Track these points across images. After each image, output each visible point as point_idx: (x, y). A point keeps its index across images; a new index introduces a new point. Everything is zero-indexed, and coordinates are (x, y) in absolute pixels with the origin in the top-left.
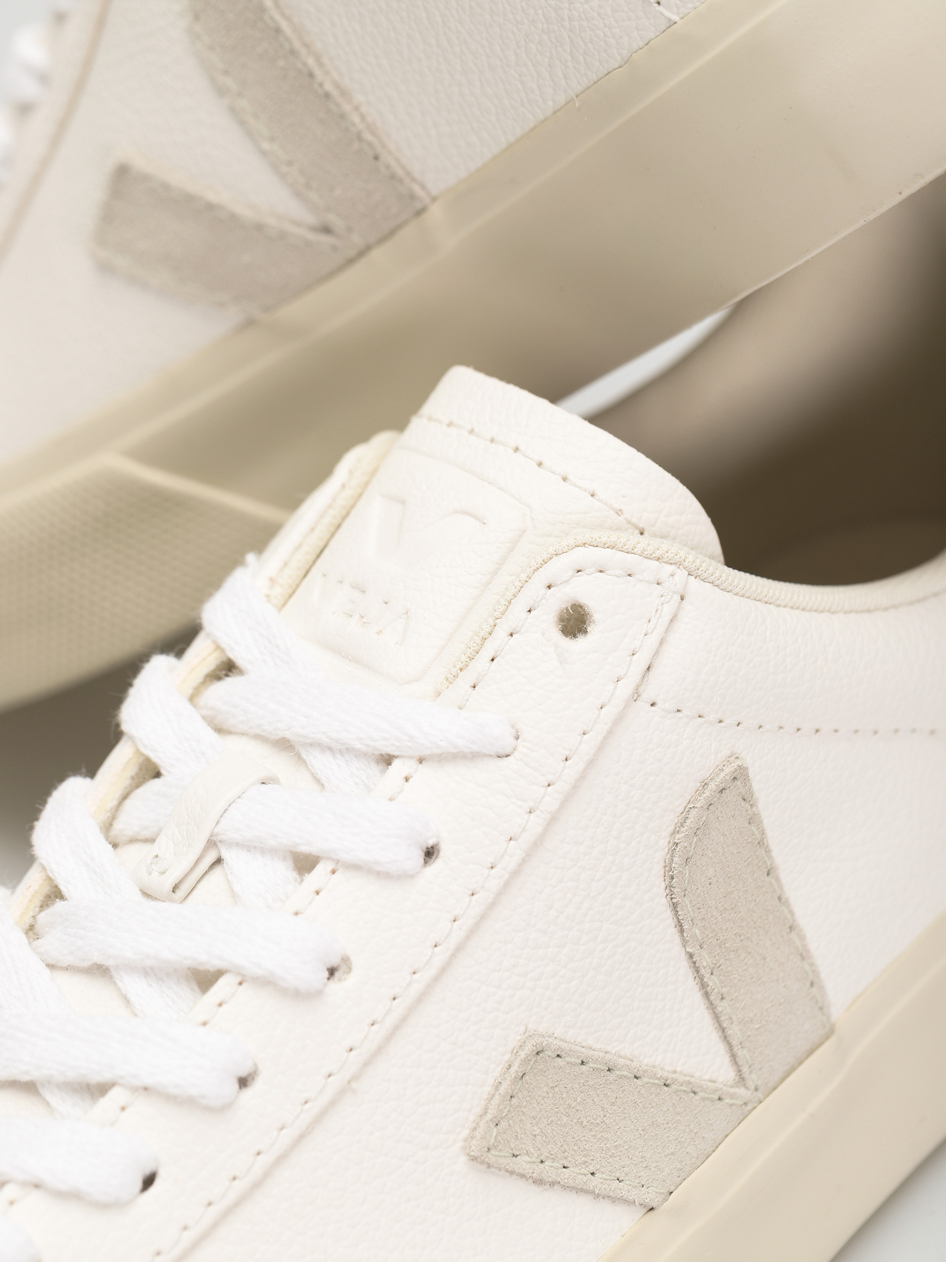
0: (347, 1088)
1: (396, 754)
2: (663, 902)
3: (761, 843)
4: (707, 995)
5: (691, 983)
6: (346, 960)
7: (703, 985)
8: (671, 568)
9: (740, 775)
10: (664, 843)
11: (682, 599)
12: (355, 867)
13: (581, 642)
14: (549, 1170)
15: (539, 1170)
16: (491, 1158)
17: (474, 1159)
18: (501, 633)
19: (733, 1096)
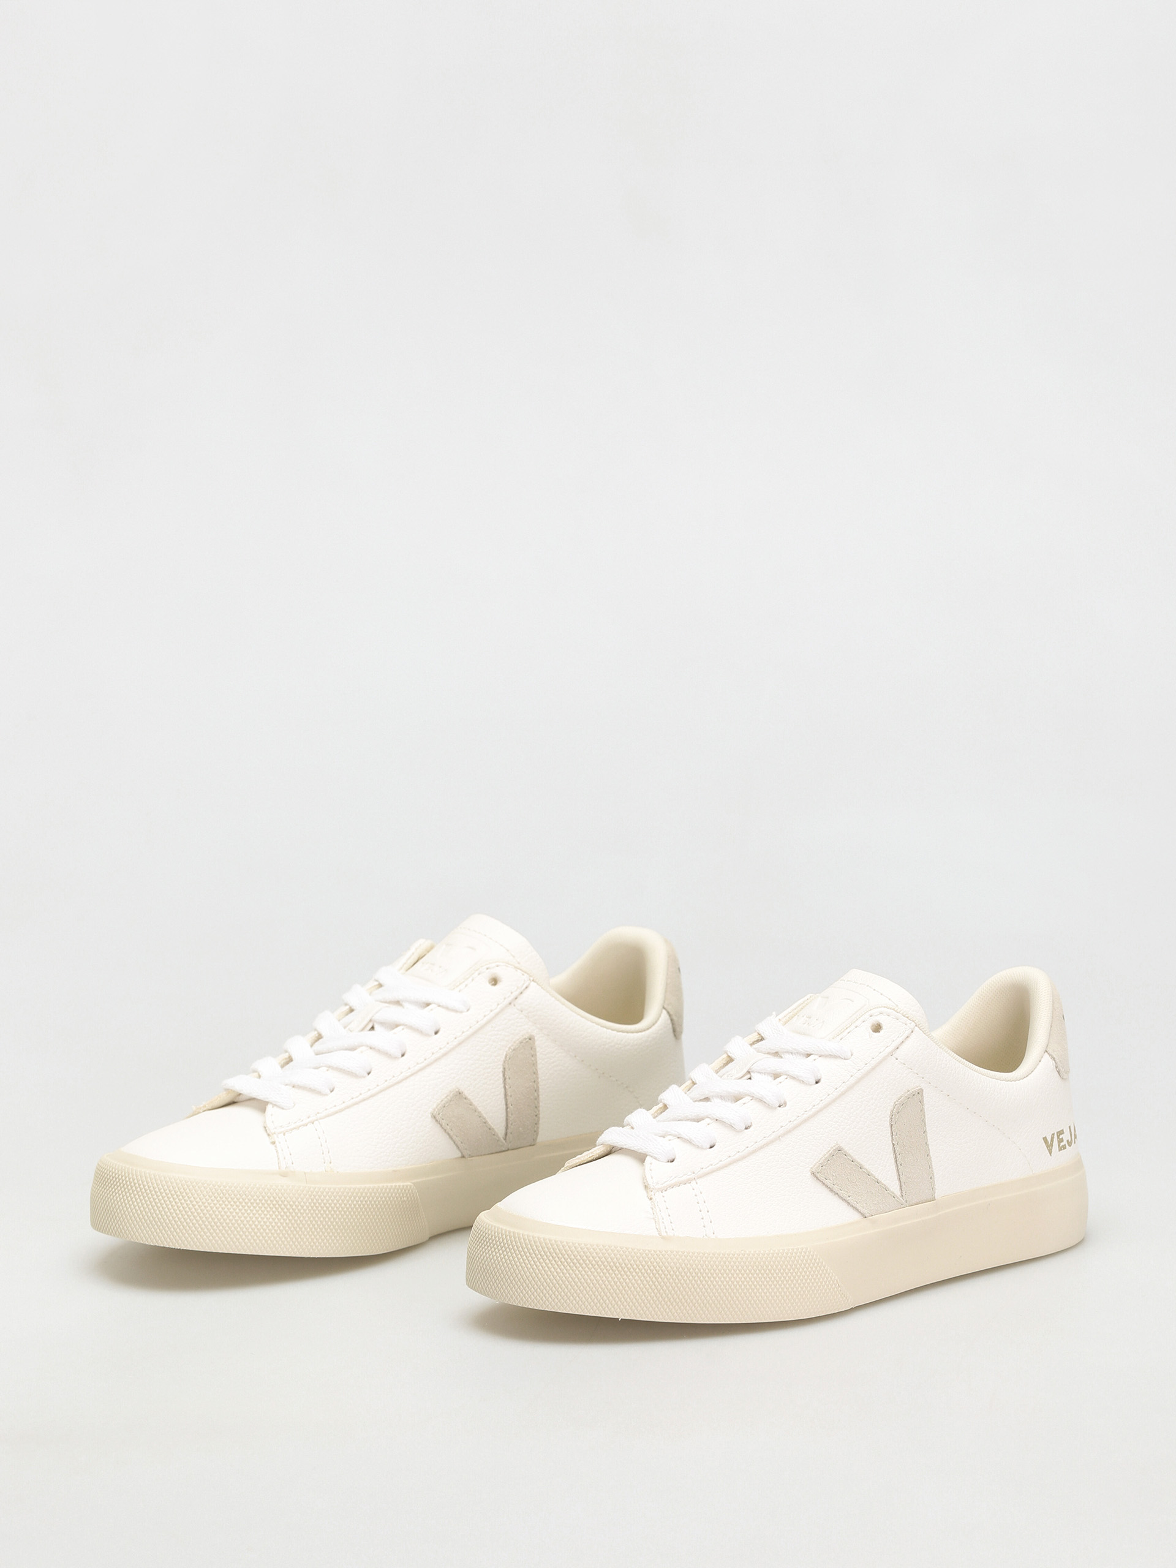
0: (778, 1138)
1: (813, 1053)
2: (888, 1124)
3: (924, 1120)
4: (896, 1161)
5: (892, 1155)
6: (785, 1104)
7: (896, 1157)
8: (911, 1022)
9: (920, 1092)
10: (892, 1104)
11: (912, 1032)
12: (794, 1078)
13: (877, 1034)
14: (835, 1188)
15: (831, 1186)
16: (818, 1175)
17: (813, 1174)
18: (853, 1027)
19: (898, 1198)
